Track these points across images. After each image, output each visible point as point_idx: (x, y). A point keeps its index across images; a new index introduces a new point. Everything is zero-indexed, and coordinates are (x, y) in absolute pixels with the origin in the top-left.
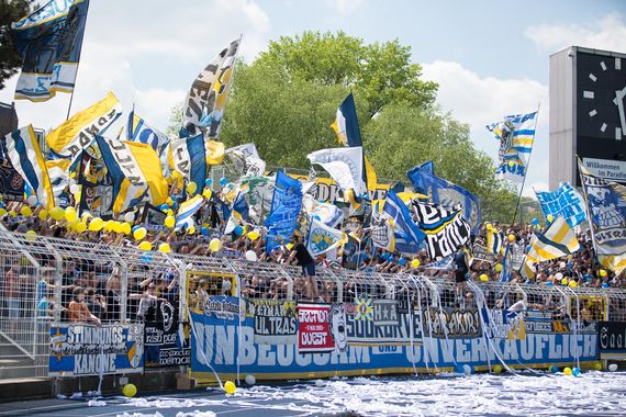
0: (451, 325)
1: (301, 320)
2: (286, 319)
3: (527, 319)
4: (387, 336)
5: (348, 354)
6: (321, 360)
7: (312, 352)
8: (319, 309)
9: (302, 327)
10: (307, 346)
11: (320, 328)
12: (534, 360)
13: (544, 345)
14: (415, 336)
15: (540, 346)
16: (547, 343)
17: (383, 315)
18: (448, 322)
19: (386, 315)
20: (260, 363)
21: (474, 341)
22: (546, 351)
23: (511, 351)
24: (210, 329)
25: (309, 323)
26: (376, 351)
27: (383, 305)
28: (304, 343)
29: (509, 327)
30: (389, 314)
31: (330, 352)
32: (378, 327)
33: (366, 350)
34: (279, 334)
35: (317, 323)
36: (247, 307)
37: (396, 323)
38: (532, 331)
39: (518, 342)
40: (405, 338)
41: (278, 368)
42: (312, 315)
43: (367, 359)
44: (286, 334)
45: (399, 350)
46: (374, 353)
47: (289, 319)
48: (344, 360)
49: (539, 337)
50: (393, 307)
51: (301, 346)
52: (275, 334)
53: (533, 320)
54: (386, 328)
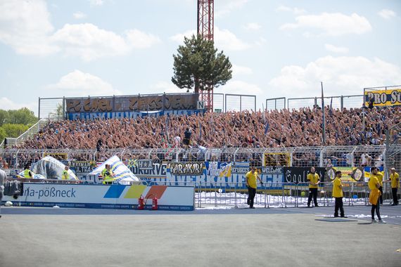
0: (184, 170)
3: (233, 166)
4: (145, 174)
15: (241, 180)
18: (183, 168)
19: (145, 165)
21: (198, 177)
23: (221, 181)
27: (143, 161)
29: (221, 170)
32: (140, 170)
37: (152, 169)
38: (236, 172)
39: (226, 178)
40: (156, 175)
45: (153, 180)
49: (240, 176)
53: (238, 167)
54: (145, 170)
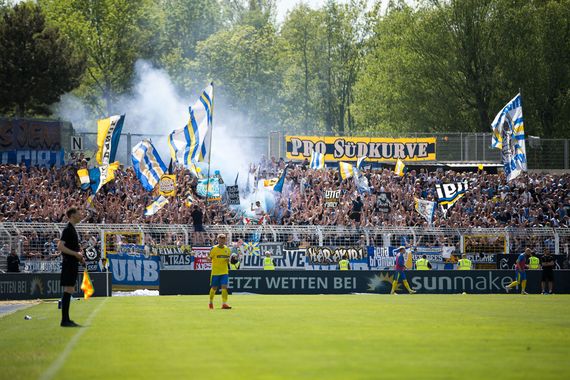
1: (195, 256)
2: (182, 256)
9: (195, 260)
18: (332, 255)
25: (202, 258)
27: (269, 246)
30: (274, 251)
34: (176, 264)
36: (151, 249)
37: (282, 257)
44: (181, 264)
50: (279, 246)
52: (173, 264)
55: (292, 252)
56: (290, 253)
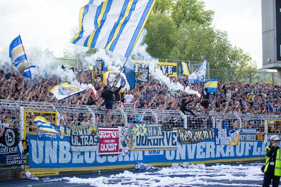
0: (195, 137)
1: (101, 137)
2: (91, 137)
3: (241, 133)
4: (154, 144)
5: (129, 156)
6: (112, 159)
7: (107, 155)
8: (112, 130)
9: (101, 141)
10: (104, 151)
11: (113, 141)
12: (244, 156)
13: (250, 148)
14: (173, 144)
15: (248, 148)
16: (252, 147)
17: (153, 132)
18: (193, 136)
19: (155, 133)
20: (73, 162)
22: (251, 151)
23: (230, 151)
24: (41, 143)
25: (106, 139)
26: (147, 153)
27: (153, 127)
28: (102, 150)
29: (230, 138)
30: (157, 132)
31: (117, 155)
32: (150, 140)
33: (141, 153)
34: (87, 145)
35: (111, 138)
36: (65, 130)
37: (162, 137)
38: (245, 140)
39: (235, 146)
40: (166, 146)
41: (85, 164)
42: (107, 134)
43: (141, 158)
44: (91, 145)
45: (162, 153)
46: (145, 155)
47: (93, 137)
48: (127, 159)
49: (247, 144)
50: (160, 128)
51: (100, 151)
52: (84, 145)
53: (245, 134)
54: (154, 140)
55: (168, 132)
56: (167, 133)
